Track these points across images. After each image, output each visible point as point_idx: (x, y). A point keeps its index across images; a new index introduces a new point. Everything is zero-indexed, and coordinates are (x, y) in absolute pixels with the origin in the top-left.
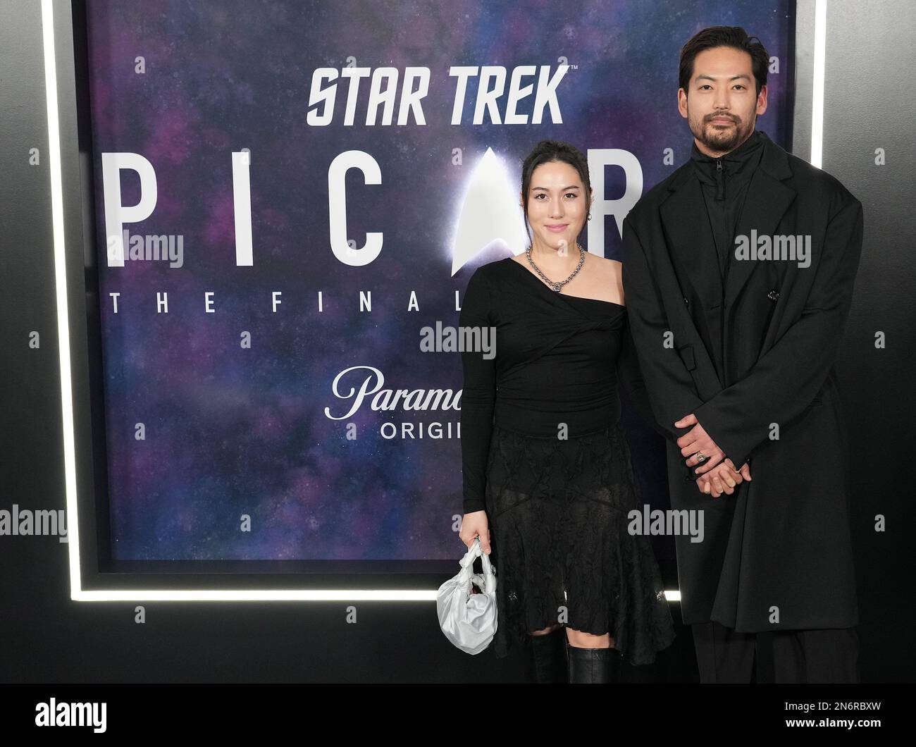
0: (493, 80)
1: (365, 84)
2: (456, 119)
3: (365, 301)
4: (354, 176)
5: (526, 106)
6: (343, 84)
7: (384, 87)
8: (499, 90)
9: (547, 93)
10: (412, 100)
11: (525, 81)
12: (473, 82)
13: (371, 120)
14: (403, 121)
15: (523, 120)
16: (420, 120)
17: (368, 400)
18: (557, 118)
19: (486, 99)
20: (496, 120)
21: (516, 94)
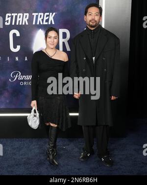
0: (41, 16)
1: (16, 16)
2: (34, 23)
3: (17, 59)
4: (14, 35)
5: (47, 21)
6: (12, 17)
7: (20, 17)
8: (42, 18)
9: (51, 18)
10: (25, 20)
11: (47, 16)
12: (37, 16)
13: (17, 24)
14: (24, 24)
15: (47, 23)
16: (27, 24)
17: (18, 78)
18: (53, 23)
19: (40, 19)
20: (41, 23)
21: (45, 18)
